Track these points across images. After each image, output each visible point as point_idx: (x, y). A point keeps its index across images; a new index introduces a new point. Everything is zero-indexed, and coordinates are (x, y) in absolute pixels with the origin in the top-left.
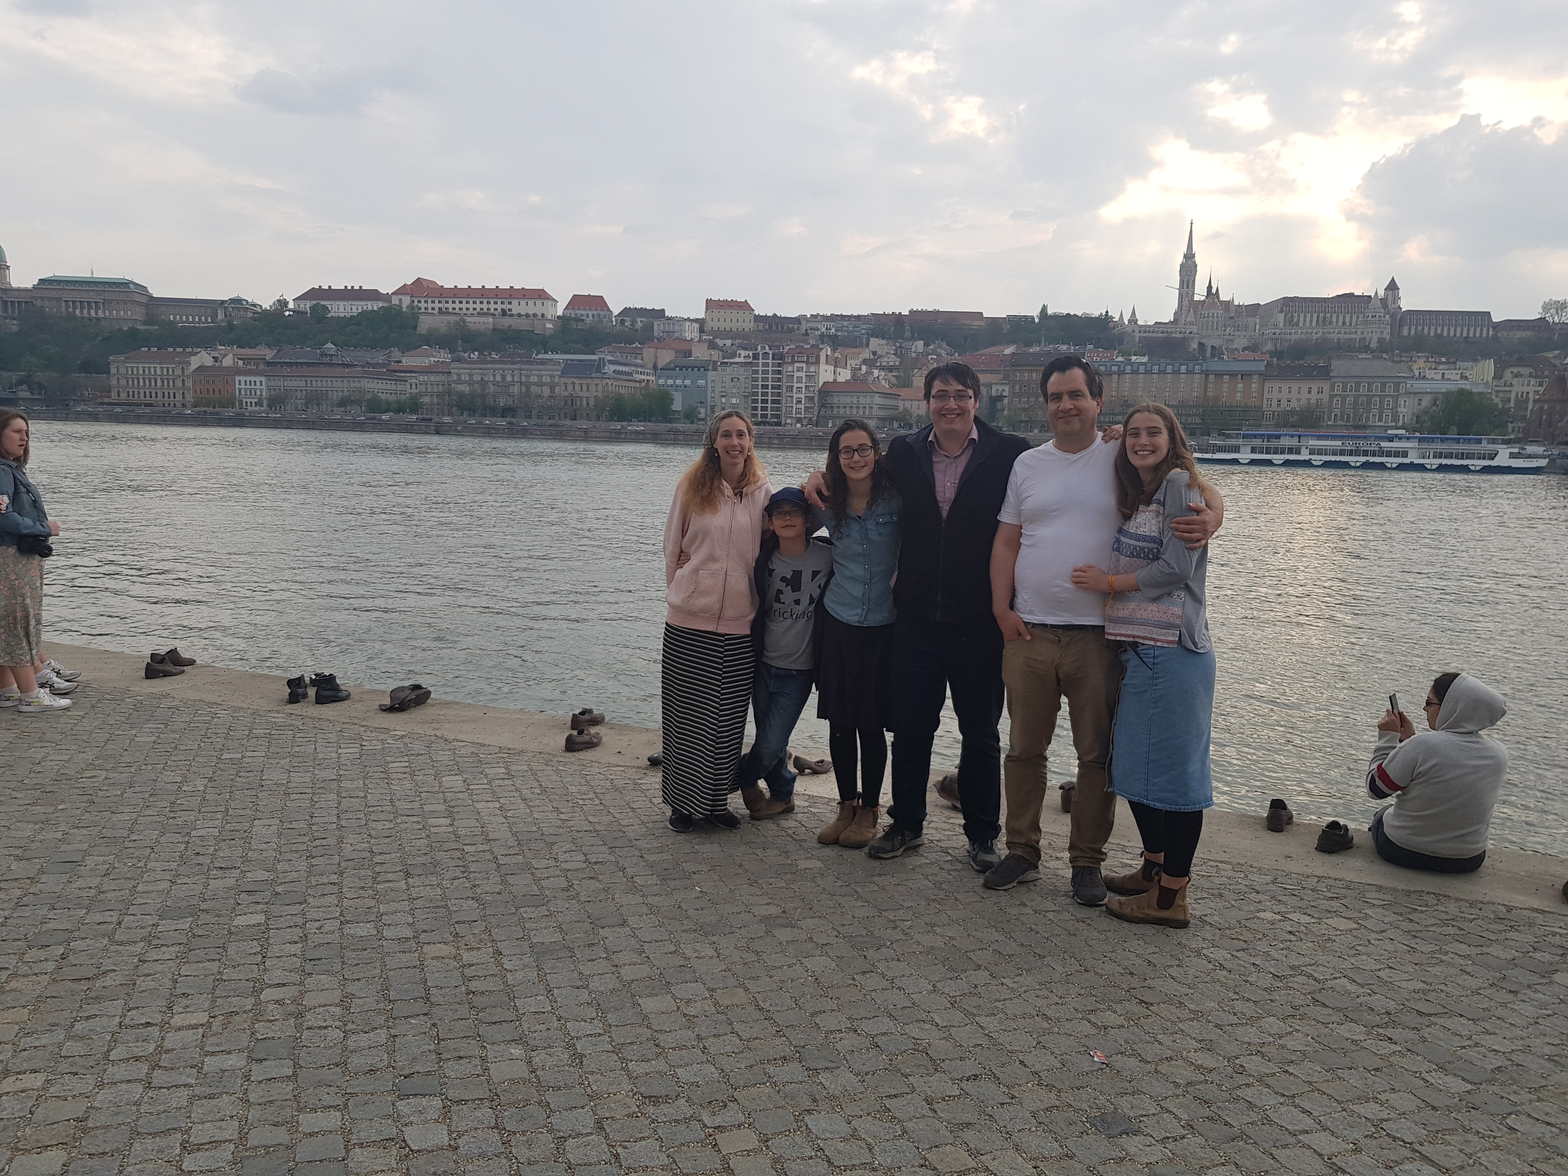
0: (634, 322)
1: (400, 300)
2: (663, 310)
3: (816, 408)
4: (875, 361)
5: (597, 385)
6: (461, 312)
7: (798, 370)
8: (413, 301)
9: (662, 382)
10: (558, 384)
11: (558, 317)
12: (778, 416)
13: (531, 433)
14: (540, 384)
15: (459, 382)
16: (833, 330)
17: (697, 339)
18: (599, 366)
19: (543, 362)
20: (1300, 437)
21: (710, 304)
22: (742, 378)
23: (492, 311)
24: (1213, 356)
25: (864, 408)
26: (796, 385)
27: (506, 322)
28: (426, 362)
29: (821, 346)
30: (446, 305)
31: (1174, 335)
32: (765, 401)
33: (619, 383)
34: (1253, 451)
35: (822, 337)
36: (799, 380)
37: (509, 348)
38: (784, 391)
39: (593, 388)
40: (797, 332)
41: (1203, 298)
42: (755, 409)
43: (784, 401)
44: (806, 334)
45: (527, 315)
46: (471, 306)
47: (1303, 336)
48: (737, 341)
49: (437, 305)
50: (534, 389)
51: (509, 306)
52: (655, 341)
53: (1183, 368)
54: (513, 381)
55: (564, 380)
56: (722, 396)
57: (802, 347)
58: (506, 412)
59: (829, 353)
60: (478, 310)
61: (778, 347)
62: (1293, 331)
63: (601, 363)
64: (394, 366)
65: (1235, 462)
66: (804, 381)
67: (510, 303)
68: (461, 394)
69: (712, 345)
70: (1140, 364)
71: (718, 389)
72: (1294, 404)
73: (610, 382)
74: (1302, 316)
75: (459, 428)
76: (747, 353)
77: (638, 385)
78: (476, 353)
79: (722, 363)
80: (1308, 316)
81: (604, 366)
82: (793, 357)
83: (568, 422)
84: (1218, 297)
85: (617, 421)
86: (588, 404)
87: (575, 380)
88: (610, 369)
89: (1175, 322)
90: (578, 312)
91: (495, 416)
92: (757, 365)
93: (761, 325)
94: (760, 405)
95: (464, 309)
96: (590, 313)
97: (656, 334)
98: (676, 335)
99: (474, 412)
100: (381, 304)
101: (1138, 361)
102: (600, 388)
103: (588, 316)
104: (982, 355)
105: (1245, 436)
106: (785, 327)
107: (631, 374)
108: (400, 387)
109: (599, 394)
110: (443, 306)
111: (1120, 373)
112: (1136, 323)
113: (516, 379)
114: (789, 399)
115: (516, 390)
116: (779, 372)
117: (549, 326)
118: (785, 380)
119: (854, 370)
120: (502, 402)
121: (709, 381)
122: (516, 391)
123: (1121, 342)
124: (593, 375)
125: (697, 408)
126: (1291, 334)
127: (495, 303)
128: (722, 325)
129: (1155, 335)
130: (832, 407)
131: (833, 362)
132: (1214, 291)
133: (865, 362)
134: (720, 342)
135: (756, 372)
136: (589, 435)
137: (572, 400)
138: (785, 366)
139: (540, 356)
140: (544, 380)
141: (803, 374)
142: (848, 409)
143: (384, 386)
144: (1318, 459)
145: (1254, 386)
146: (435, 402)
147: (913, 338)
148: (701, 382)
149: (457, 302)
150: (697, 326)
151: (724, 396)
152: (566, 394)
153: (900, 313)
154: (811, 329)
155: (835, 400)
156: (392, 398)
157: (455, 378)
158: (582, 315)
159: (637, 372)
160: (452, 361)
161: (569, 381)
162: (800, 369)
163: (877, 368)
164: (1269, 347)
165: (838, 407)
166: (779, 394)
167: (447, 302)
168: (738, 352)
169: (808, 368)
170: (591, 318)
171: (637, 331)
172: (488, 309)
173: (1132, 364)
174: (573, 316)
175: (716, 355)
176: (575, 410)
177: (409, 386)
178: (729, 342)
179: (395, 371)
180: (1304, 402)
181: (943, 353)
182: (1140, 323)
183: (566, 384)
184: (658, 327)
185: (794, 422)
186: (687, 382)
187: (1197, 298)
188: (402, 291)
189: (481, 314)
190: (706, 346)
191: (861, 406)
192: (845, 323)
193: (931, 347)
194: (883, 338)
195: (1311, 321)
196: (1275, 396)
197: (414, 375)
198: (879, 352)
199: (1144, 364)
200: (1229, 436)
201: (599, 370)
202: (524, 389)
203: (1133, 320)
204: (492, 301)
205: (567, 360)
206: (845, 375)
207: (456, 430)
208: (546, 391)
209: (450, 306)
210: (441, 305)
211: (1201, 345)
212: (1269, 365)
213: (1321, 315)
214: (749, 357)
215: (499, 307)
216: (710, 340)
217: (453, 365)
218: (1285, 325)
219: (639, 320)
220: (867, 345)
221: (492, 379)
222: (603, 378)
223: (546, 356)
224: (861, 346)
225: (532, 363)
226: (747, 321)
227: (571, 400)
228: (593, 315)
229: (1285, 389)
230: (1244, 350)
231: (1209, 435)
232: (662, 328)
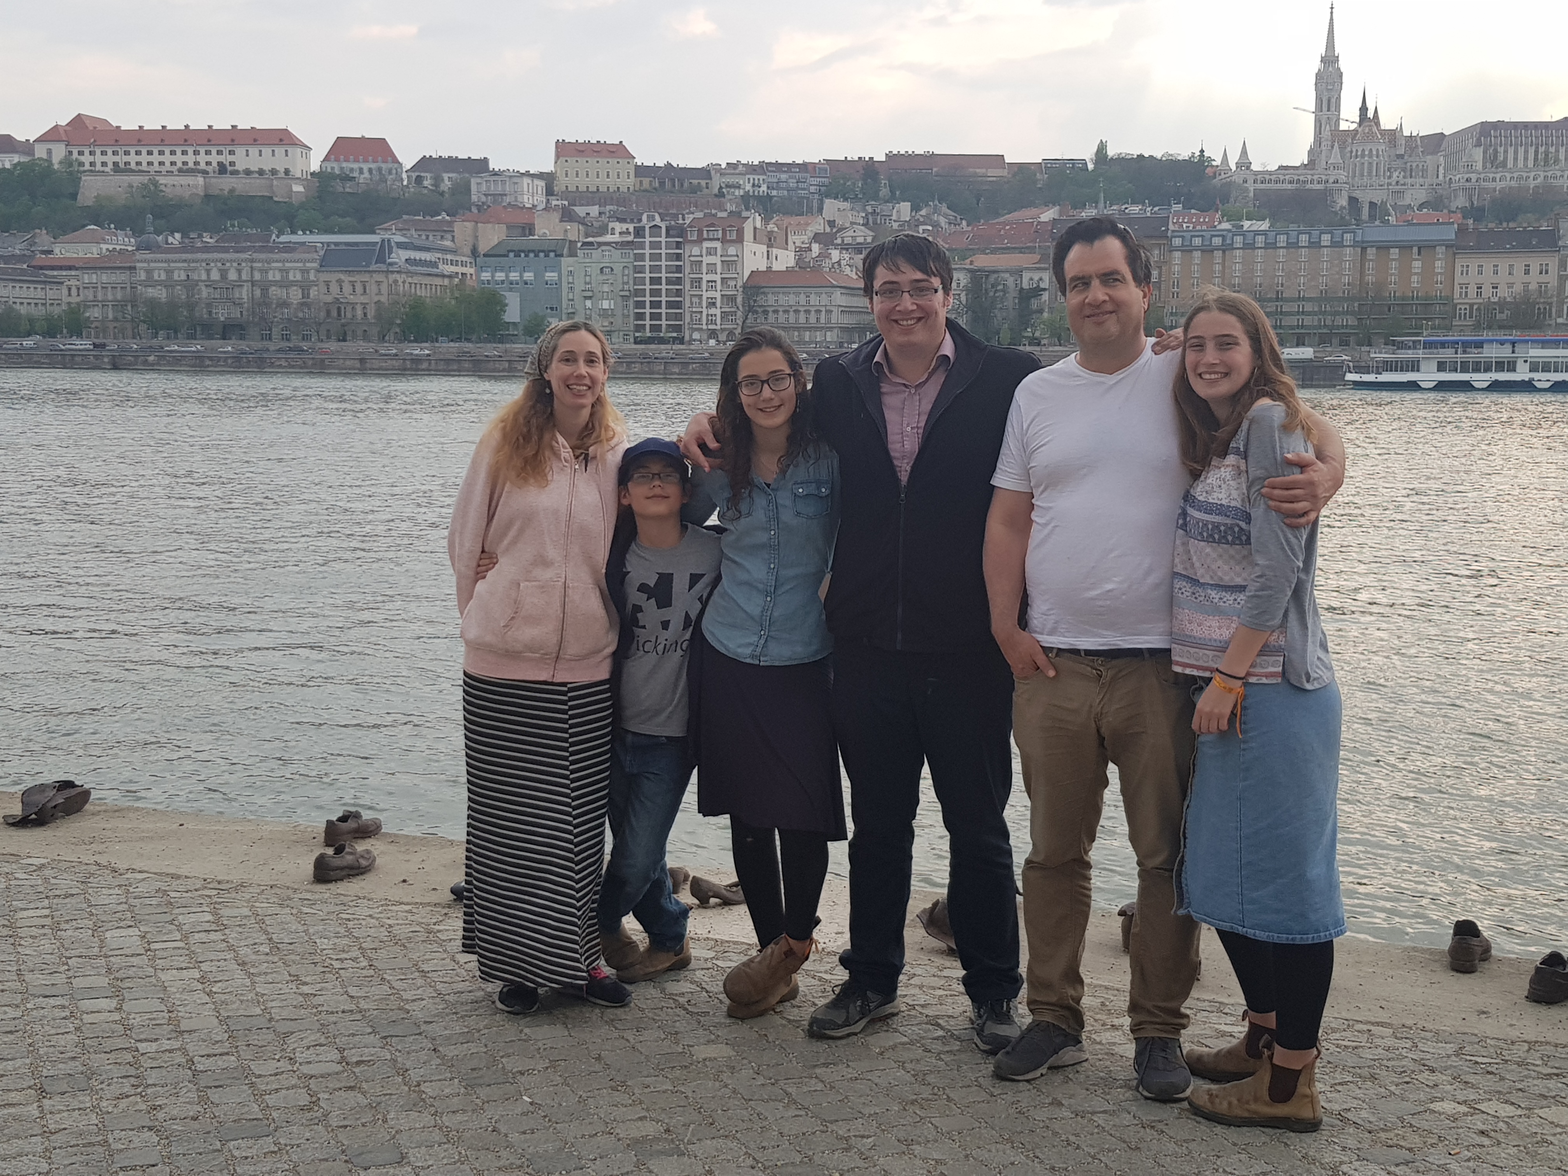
0: (438, 180)
1: (49, 152)
2: (485, 161)
3: (739, 313)
4: (833, 236)
5: (379, 283)
6: (151, 168)
7: (709, 253)
8: (71, 153)
9: (486, 276)
10: (315, 283)
11: (312, 174)
12: (678, 328)
13: (272, 365)
14: (285, 284)
15: (150, 282)
16: (764, 188)
17: (543, 206)
18: (382, 252)
19: (289, 248)
20: (1513, 344)
21: (563, 149)
22: (618, 268)
23: (203, 166)
24: (1372, 217)
25: (818, 312)
26: (706, 278)
27: (226, 183)
28: (94, 251)
29: (745, 214)
30: (126, 159)
31: (1309, 186)
32: (656, 305)
33: (416, 280)
34: (1441, 367)
35: (746, 200)
36: (712, 269)
37: (233, 226)
38: (688, 287)
39: (372, 288)
40: (705, 191)
41: (1353, 126)
42: (640, 316)
43: (687, 304)
44: (721, 195)
45: (261, 172)
46: (167, 158)
47: (1513, 183)
48: (608, 208)
49: (110, 159)
50: (275, 292)
51: (231, 158)
52: (474, 210)
53: (1326, 239)
54: (239, 278)
55: (324, 277)
56: (586, 298)
57: (715, 215)
58: (228, 330)
59: (758, 225)
60: (179, 164)
61: (675, 217)
62: (1498, 176)
63: (385, 248)
64: (40, 259)
65: (1413, 386)
66: (719, 271)
67: (231, 153)
68: (152, 303)
69: (567, 215)
70: (1257, 233)
71: (579, 285)
72: (1503, 292)
73: (400, 278)
74: (1511, 151)
75: (151, 358)
76: (625, 226)
77: (446, 282)
78: (178, 236)
79: (584, 244)
80: (1521, 150)
81: (390, 252)
82: (700, 232)
83: (333, 346)
84: (1378, 124)
85: (416, 341)
86: (365, 314)
87: (342, 276)
88: (400, 256)
89: (1311, 164)
90: (344, 165)
91: (210, 337)
92: (642, 246)
93: (646, 181)
94: (648, 311)
95: (156, 164)
96: (365, 167)
97: (474, 198)
98: (508, 199)
99: (176, 332)
100: (16, 159)
101: (1254, 228)
102: (384, 288)
103: (361, 171)
104: (1005, 224)
105: (1428, 345)
106: (686, 185)
107: (434, 265)
108: (51, 294)
109: (383, 299)
110: (121, 159)
111: (1227, 248)
112: (1248, 168)
113: (244, 277)
114: (695, 300)
115: (244, 293)
116: (678, 257)
117: (298, 188)
118: (687, 270)
119: (801, 252)
120: (222, 314)
121: (564, 273)
122: (245, 296)
123: (1225, 199)
124: (373, 267)
125: (544, 318)
126: (1494, 179)
127: (208, 153)
128: (584, 183)
129: (1279, 186)
130: (766, 312)
131: (766, 240)
132: (1370, 114)
133: (817, 238)
134: (581, 211)
135: (641, 257)
136: (368, 366)
137: (339, 309)
138: (687, 247)
139: (283, 238)
140: (291, 278)
141: (716, 260)
142: (792, 313)
143: (24, 293)
144: (1544, 379)
145: (1438, 264)
146: (111, 316)
147: (893, 199)
148: (551, 276)
149: (144, 152)
150: (541, 184)
151: (590, 298)
152: (329, 299)
153: (871, 158)
154: (727, 186)
155: (771, 299)
156: (39, 312)
157: (143, 276)
158: (352, 170)
159: (445, 261)
160: (138, 249)
161: (333, 277)
162: (711, 252)
163: (836, 246)
164: (1461, 201)
165: (776, 312)
166: (679, 293)
167: (127, 153)
168: (611, 225)
169: (723, 249)
170: (366, 174)
171: (442, 194)
172: (196, 163)
173: (1244, 234)
174: (337, 172)
175: (573, 231)
176: (343, 325)
177: (65, 291)
178: (594, 210)
179: (42, 268)
180: (1518, 288)
181: (943, 221)
182: (1255, 167)
183: (327, 284)
184: (478, 188)
185: (705, 336)
186: (529, 276)
187: (1343, 126)
188: (52, 136)
189: (185, 171)
190: (556, 216)
191: (813, 309)
192: (784, 177)
193: (923, 212)
194: (846, 200)
195: (1526, 159)
196: (1473, 278)
197: (73, 273)
198: (839, 222)
199: (1264, 233)
200: (1402, 346)
201: (381, 259)
202: (258, 292)
203: (1244, 163)
204: (202, 150)
205: (328, 244)
206: (785, 260)
207: (145, 362)
208: (295, 295)
209: (133, 159)
210: (117, 159)
211: (1353, 200)
212: (1462, 230)
213: (1542, 149)
214: (628, 232)
215: (214, 159)
216: (564, 208)
217: (139, 256)
218: (1484, 167)
219: (446, 176)
220: (820, 210)
221: (204, 277)
222: (388, 272)
223: (294, 238)
224: (810, 211)
225: (271, 250)
226: (623, 175)
227: (338, 307)
228: (370, 171)
229: (1488, 268)
230: (1421, 206)
231: (1370, 345)
232: (484, 188)
